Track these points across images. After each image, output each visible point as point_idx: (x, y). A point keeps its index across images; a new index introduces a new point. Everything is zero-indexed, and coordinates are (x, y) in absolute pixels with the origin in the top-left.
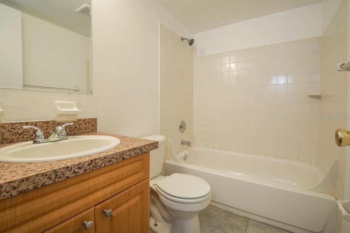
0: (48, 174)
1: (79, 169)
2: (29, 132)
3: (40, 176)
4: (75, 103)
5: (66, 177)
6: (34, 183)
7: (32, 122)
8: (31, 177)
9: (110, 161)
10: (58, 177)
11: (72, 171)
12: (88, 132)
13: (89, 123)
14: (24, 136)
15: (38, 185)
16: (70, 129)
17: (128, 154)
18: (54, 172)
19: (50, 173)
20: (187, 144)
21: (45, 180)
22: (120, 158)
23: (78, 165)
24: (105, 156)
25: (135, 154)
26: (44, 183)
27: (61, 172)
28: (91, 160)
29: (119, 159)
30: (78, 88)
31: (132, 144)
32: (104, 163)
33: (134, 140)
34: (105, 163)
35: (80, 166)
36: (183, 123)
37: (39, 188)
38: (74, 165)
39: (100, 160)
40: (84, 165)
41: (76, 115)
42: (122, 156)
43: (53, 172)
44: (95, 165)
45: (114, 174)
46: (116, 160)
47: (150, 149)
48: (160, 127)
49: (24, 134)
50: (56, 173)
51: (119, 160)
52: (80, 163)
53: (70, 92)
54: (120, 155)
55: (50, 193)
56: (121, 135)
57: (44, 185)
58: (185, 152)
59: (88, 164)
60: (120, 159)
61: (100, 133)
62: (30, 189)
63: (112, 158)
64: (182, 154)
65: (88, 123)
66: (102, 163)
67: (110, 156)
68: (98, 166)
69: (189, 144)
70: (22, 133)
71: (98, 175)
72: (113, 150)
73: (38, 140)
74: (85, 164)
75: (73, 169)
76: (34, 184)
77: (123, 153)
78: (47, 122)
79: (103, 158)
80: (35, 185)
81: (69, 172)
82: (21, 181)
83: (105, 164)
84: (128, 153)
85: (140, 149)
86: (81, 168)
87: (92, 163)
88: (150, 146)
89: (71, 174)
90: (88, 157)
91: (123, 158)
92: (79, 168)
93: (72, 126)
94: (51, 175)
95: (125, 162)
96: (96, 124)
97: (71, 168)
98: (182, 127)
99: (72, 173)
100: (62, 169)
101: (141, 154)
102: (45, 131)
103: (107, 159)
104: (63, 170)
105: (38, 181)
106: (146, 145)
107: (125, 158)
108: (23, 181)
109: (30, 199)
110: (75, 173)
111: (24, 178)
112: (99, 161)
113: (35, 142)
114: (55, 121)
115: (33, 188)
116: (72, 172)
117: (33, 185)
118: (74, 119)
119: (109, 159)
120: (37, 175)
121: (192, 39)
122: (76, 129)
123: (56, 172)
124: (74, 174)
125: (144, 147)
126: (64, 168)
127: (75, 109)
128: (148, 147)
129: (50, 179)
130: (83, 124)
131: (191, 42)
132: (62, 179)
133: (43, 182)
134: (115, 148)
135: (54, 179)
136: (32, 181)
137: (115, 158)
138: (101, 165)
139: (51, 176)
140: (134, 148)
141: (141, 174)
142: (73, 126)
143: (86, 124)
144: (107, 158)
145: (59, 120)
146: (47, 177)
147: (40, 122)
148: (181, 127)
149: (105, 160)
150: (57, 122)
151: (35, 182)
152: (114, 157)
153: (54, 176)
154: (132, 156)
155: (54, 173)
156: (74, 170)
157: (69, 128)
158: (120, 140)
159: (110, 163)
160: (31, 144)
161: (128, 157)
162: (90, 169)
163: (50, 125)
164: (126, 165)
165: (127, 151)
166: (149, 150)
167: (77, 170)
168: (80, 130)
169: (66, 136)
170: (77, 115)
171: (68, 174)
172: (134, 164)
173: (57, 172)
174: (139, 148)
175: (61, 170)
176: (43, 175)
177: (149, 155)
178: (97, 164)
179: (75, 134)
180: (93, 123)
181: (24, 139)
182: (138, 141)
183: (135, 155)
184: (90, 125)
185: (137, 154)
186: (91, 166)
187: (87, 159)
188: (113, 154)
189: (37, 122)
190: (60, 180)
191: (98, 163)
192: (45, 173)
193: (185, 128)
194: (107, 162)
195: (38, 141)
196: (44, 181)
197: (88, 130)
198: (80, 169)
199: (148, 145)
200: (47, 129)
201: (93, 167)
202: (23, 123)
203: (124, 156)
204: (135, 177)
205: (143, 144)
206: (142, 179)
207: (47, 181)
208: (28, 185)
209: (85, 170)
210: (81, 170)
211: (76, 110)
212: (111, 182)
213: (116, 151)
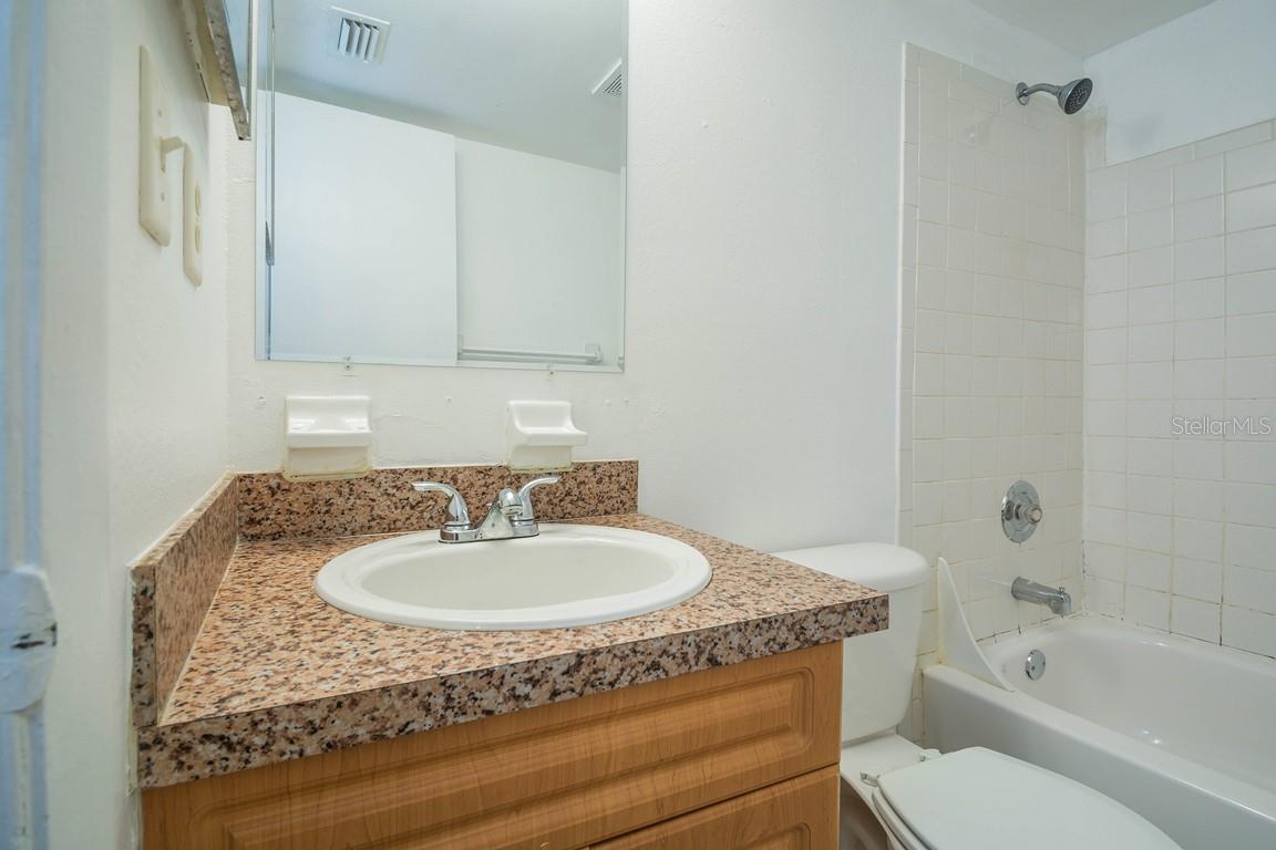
0: (423, 691)
1: (530, 686)
2: (436, 501)
3: (393, 693)
4: (568, 404)
5: (483, 712)
6: (373, 719)
7: (444, 469)
8: (366, 695)
9: (655, 666)
10: (453, 707)
11: (504, 690)
12: (606, 513)
13: (610, 477)
14: (422, 512)
15: (387, 730)
16: (552, 496)
17: (735, 645)
18: (443, 684)
19: (429, 688)
20: (1048, 601)
21: (412, 712)
22: (697, 658)
23: (528, 670)
24: (635, 643)
25: (767, 644)
26: (408, 723)
27: (466, 687)
28: (578, 655)
29: (693, 662)
30: (599, 349)
31: (761, 590)
32: (628, 669)
33: (772, 570)
34: (633, 673)
35: (536, 672)
36: (1024, 493)
37: (388, 738)
38: (512, 665)
39: (615, 656)
40: (551, 669)
41: (569, 447)
42: (709, 647)
43: (437, 686)
44: (594, 676)
45: (673, 722)
46: (679, 665)
47: (842, 629)
48: (897, 507)
49: (422, 506)
50: (448, 692)
51: (695, 668)
52: (536, 661)
53: (553, 369)
54: (698, 647)
55: (432, 760)
56: (720, 537)
57: (407, 730)
58: (1035, 639)
59: (564, 668)
60: (697, 664)
61: (645, 517)
62: (360, 739)
63: (665, 652)
64: (1015, 647)
65: (607, 479)
66: (623, 670)
67: (657, 645)
68: (606, 681)
69: (1058, 602)
70: (419, 502)
71: (609, 718)
72: (673, 616)
73: (454, 531)
74: (555, 665)
75: (510, 681)
76: (375, 723)
77: (713, 637)
78: (485, 472)
79: (627, 652)
80: (378, 728)
81: (493, 690)
82: (335, 704)
83: (633, 679)
84: (736, 638)
85: (794, 624)
86: (538, 681)
87: (579, 664)
88: (844, 613)
89: (501, 700)
90: (569, 636)
91: (712, 661)
92: (531, 679)
93: (557, 488)
94: (430, 694)
95: (722, 679)
96: (636, 483)
97: (503, 677)
98: (1018, 513)
99: (506, 700)
100: (471, 676)
101: (799, 648)
102: (480, 501)
103: (640, 657)
104: (470, 683)
105: (388, 714)
106: (824, 608)
107: (723, 661)
108: (339, 705)
109: (363, 772)
110: (517, 698)
111: (345, 696)
112: (609, 661)
113: (445, 537)
114: (507, 468)
115: (371, 738)
116: (505, 694)
117: (372, 726)
118: (563, 463)
119: (652, 658)
120: (385, 690)
121: (1082, 78)
122: (568, 499)
123: (448, 684)
124: (511, 704)
125: (812, 618)
126: (475, 673)
127: (568, 428)
128: (834, 619)
129: (428, 709)
130: (592, 484)
131: (1076, 96)
132: (470, 718)
133: (402, 721)
134: (684, 604)
135: (441, 712)
136: (367, 708)
137: (674, 658)
138: (616, 681)
139: (431, 700)
140: (764, 620)
141: (797, 744)
142: (561, 487)
143: (600, 481)
144: (643, 653)
145: (518, 464)
146: (416, 700)
147: (465, 468)
148: (1010, 513)
149: (635, 660)
150: (513, 472)
151: (376, 714)
152: (673, 650)
153: (441, 700)
154: (755, 655)
155: (443, 688)
156: (512, 685)
157: (548, 494)
158: (710, 561)
159: (654, 674)
160: (432, 542)
161: (736, 658)
162: (573, 690)
163: (492, 479)
164: (727, 690)
165: (730, 628)
166: (838, 633)
167: (522, 690)
168: (580, 503)
169: (532, 522)
170: (574, 449)
171: (490, 699)
172: (763, 691)
173: (452, 687)
174: (789, 621)
175: (468, 681)
176: (403, 694)
177: (840, 657)
178: (601, 674)
179: (565, 518)
180: (622, 479)
181: (423, 523)
182: (789, 576)
183: (766, 651)
184: (615, 487)
185: (776, 647)
186: (578, 678)
187: (563, 647)
188: (670, 639)
189: (458, 468)
190: (462, 719)
191: (604, 670)
192: (412, 687)
193: (1034, 522)
194: (641, 668)
195: (452, 535)
196: (406, 714)
197: (608, 504)
198: (534, 686)
199: (832, 610)
200: (483, 493)
201: (586, 682)
202: (421, 471)
203: (715, 651)
204: (768, 753)
205: (806, 599)
206: (804, 768)
207: (415, 716)
208: (356, 725)
209: (555, 693)
210: (537, 690)
211: (568, 431)
212: (658, 759)
213: (685, 619)
